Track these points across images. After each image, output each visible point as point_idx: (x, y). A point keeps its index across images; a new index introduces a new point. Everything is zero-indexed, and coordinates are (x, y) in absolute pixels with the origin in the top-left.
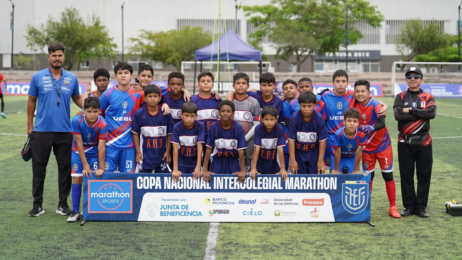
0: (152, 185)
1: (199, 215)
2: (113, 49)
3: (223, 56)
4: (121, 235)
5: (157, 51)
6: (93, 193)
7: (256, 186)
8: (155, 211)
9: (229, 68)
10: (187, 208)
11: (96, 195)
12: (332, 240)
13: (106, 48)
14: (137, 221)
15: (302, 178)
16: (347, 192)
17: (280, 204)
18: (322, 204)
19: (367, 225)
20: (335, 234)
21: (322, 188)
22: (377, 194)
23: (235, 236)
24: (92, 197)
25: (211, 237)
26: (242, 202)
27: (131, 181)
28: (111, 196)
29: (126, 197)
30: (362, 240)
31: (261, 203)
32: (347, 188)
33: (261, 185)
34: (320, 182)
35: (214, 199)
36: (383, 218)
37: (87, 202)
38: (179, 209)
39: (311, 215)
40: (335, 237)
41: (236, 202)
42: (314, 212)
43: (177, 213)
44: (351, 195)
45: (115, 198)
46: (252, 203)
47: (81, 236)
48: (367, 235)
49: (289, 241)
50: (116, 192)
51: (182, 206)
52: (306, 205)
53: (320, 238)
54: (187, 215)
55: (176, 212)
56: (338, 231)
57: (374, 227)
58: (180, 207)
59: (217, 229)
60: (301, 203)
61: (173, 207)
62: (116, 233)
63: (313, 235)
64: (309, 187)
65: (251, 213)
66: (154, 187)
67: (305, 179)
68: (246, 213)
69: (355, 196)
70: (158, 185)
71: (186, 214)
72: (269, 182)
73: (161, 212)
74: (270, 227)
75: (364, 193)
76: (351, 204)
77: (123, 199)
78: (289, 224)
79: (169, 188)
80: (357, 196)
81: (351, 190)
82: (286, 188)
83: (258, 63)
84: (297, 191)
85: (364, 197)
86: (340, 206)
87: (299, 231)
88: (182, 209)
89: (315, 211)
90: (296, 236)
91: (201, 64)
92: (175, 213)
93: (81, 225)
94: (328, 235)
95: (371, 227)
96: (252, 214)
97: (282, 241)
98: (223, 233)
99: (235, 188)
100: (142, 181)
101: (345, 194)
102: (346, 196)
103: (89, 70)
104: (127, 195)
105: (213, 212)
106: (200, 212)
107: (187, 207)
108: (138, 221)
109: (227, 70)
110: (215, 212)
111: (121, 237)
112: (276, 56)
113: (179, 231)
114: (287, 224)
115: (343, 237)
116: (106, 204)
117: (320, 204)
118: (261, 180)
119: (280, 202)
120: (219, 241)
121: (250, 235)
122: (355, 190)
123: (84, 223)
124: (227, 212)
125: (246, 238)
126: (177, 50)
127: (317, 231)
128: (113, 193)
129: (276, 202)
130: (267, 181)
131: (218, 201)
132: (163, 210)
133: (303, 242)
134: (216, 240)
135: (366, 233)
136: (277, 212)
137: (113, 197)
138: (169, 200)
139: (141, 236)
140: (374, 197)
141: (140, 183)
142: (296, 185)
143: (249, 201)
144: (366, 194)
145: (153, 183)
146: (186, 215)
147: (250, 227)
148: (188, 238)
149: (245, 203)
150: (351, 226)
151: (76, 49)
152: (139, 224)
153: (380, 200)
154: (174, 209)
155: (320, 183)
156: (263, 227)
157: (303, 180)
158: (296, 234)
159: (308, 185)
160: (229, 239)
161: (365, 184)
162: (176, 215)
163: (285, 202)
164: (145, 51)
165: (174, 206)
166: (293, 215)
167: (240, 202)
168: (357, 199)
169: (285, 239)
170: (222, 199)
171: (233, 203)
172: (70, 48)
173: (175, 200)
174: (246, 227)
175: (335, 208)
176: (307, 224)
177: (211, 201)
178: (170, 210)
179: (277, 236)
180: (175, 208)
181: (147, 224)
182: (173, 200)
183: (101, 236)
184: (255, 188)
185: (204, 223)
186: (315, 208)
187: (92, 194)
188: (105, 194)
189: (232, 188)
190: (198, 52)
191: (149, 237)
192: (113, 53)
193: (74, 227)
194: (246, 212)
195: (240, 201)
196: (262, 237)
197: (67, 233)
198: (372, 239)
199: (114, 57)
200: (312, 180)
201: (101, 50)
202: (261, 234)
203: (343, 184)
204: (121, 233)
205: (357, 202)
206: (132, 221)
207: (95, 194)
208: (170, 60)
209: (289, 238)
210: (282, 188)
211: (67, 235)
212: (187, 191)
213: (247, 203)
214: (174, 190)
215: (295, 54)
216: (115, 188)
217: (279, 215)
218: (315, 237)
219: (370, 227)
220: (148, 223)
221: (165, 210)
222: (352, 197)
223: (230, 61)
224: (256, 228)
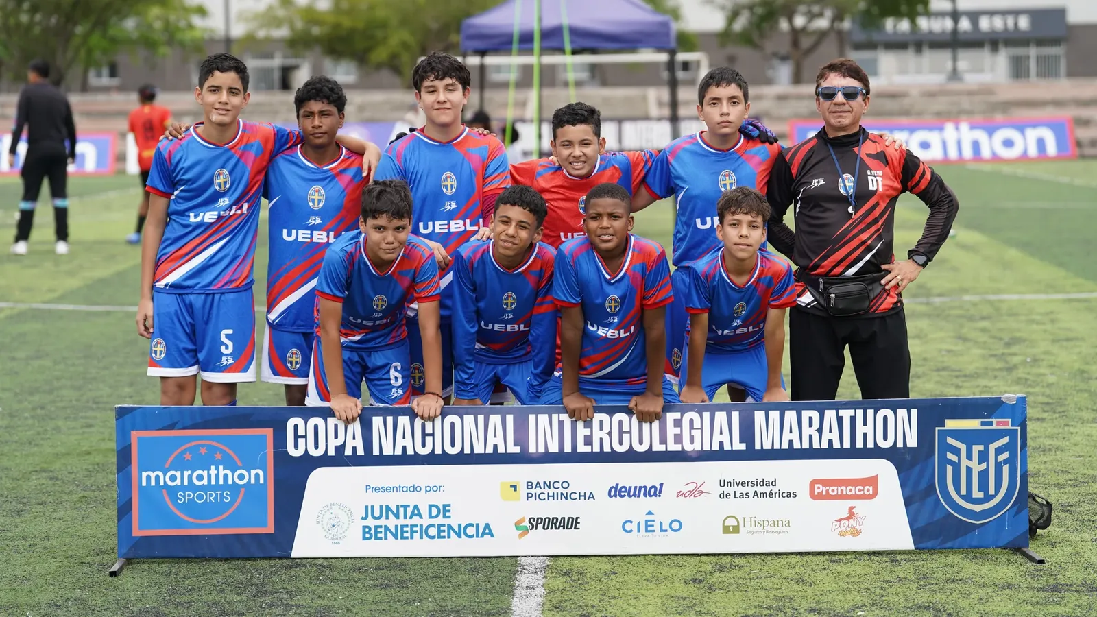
0: (333, 444)
1: (484, 533)
2: (197, 21)
3: (552, 39)
4: (240, 602)
5: (337, 26)
6: (149, 473)
7: (663, 441)
8: (345, 526)
9: (571, 76)
10: (447, 514)
11: (157, 478)
12: (904, 604)
13: (172, 18)
14: (288, 557)
15: (806, 414)
16: (950, 456)
17: (738, 495)
18: (871, 492)
19: (1019, 558)
20: (914, 586)
21: (870, 445)
22: (1052, 462)
23: (598, 596)
24: (144, 484)
25: (522, 601)
26: (618, 491)
27: (269, 433)
28: (205, 482)
29: (253, 481)
30: (1002, 604)
31: (680, 494)
32: (950, 441)
33: (678, 439)
34: (865, 424)
35: (529, 485)
36: (1072, 537)
37: (131, 499)
38: (421, 517)
39: (839, 530)
40: (916, 595)
41: (601, 493)
42: (848, 519)
43: (415, 529)
44: (965, 463)
45: (217, 487)
46: (650, 496)
47: (114, 607)
48: (1017, 588)
49: (769, 608)
50: (221, 467)
51: (430, 506)
52: (820, 497)
53: (866, 599)
54: (445, 534)
55: (412, 526)
56: (925, 576)
57: (1040, 566)
58: (425, 512)
59: (540, 576)
60: (804, 492)
61: (401, 510)
62: (223, 595)
63: (844, 591)
64: (830, 442)
65: (647, 526)
66: (340, 449)
67: (815, 415)
68: (634, 527)
69: (977, 468)
70: (354, 442)
71: (444, 532)
72: (702, 429)
73: (364, 527)
74: (709, 567)
75: (1005, 456)
76: (963, 492)
77: (243, 490)
78: (769, 558)
79: (388, 451)
80: (984, 466)
81: (963, 448)
82: (758, 446)
83: (663, 57)
84: (791, 454)
85: (1006, 469)
86: (930, 500)
87: (800, 580)
88: (431, 517)
89: (851, 515)
90: (791, 594)
91: (482, 68)
92: (409, 529)
93: (113, 574)
94: (893, 590)
95: (1032, 566)
96: (649, 528)
97: (745, 609)
98: (561, 587)
99: (597, 449)
100: (301, 432)
101: (944, 462)
102: (949, 469)
103: (121, 89)
104: (257, 476)
105: (527, 524)
106: (487, 526)
107: (445, 510)
108: (293, 555)
109: (566, 84)
110: (535, 523)
111: (241, 606)
112: (725, 37)
113: (422, 584)
114: (763, 557)
115: (940, 597)
116: (189, 507)
117: (867, 493)
118: (678, 423)
119: (740, 490)
120: (547, 612)
121: (644, 592)
122: (977, 448)
123: (121, 569)
124: (573, 523)
125: (633, 602)
126: (404, 22)
127: (857, 579)
128: (213, 472)
129: (727, 490)
130: (697, 424)
131: (543, 491)
132: (371, 522)
133: (813, 610)
134: (540, 608)
135: (1014, 582)
136: (731, 522)
137: (213, 482)
138: (389, 489)
139: (302, 602)
140: (1043, 471)
141: (297, 437)
142: (787, 437)
143: (641, 488)
144: (1011, 461)
145: (336, 437)
146: (442, 534)
147: (648, 569)
148: (450, 605)
149: (630, 496)
150: (966, 563)
151: (75, 24)
152: (297, 565)
153: (1062, 482)
154: (405, 517)
155: (865, 429)
156: (687, 568)
157: (811, 419)
158: (789, 589)
159: (826, 436)
160: (580, 606)
161: (1009, 427)
162: (412, 538)
163: (756, 488)
164: (299, 25)
165: (405, 507)
166: (780, 529)
167: (612, 494)
168: (984, 475)
169: (756, 604)
170: (556, 485)
171: (592, 496)
172: (53, 20)
173: (408, 489)
174: (631, 568)
175: (914, 506)
176: (827, 557)
177: (523, 490)
178: (392, 522)
179: (730, 593)
180: (408, 516)
181: (323, 567)
182: (400, 489)
183: (177, 605)
184: (658, 447)
185: (499, 560)
186: (851, 508)
187: (144, 474)
188: (186, 473)
189: (587, 449)
190: (470, 26)
191: (330, 604)
192: (197, 34)
193: (90, 580)
194: (631, 522)
195: (612, 488)
196: (684, 599)
197: (67, 600)
198: (1034, 600)
199: (198, 46)
200: (840, 420)
201: (158, 25)
202: (682, 590)
203: (937, 429)
204: (239, 594)
205: (983, 486)
206: (275, 558)
207: (153, 475)
208: (381, 54)
209: (768, 602)
210: (743, 447)
211: (67, 607)
212: (444, 459)
213: (634, 495)
214: (404, 459)
215: (784, 25)
216: (218, 456)
217: (736, 530)
218: (849, 597)
219: (1029, 564)
220: (325, 563)
221: (378, 522)
222: (969, 470)
223: (574, 52)
224: (665, 571)
